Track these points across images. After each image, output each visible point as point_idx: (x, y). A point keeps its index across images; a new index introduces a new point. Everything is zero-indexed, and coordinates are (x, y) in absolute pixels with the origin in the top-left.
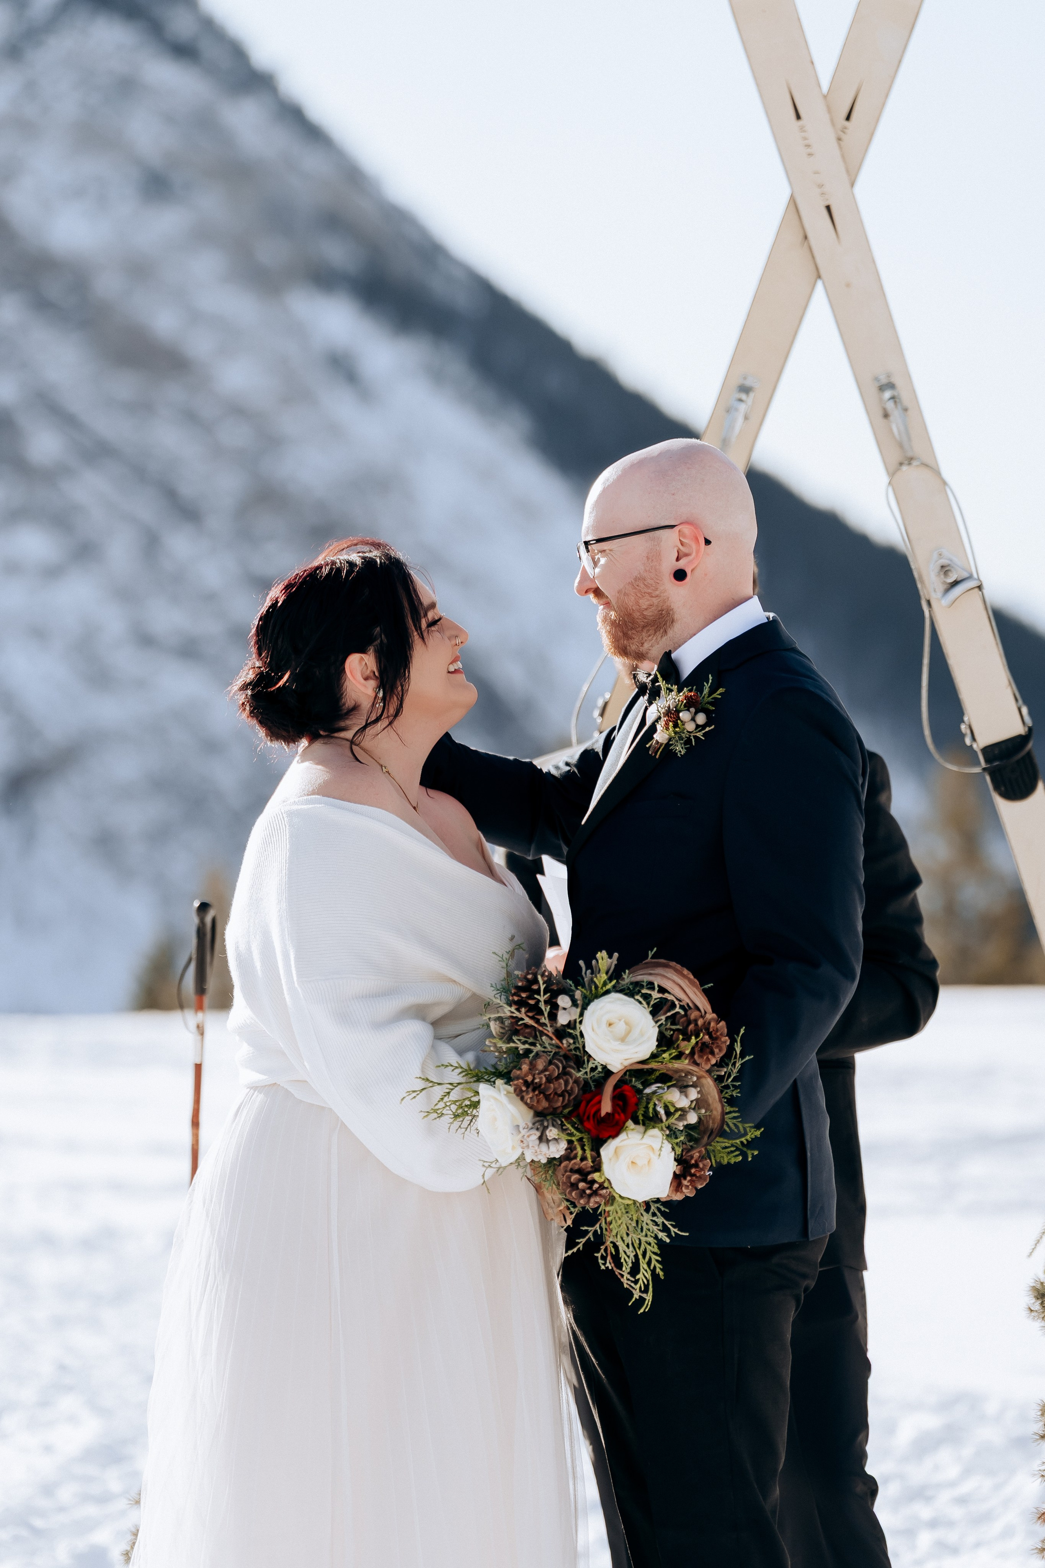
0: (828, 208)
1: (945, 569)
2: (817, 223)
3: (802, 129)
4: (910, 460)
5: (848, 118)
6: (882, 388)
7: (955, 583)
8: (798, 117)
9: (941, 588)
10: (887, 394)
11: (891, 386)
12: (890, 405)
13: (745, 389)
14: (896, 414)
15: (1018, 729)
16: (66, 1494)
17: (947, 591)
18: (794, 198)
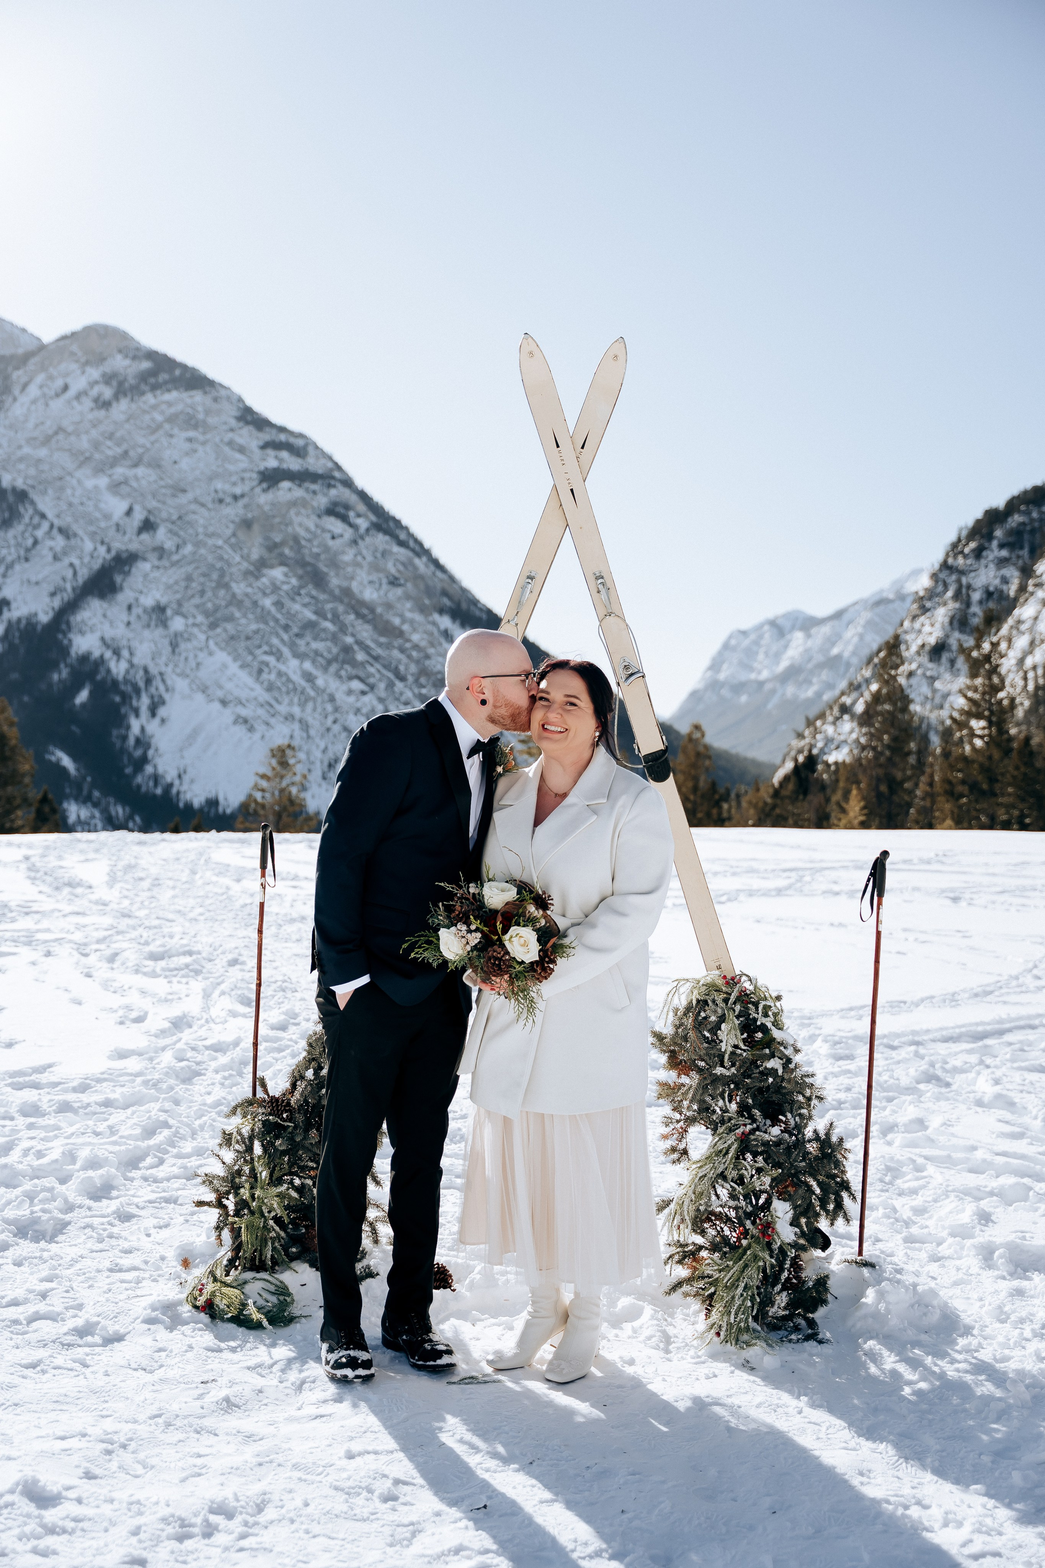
0: (572, 490)
1: (626, 667)
2: (566, 497)
3: (560, 452)
4: (610, 614)
5: (583, 447)
6: (597, 578)
7: (632, 675)
8: (558, 446)
9: (624, 678)
10: (600, 581)
11: (601, 578)
12: (601, 587)
13: (531, 578)
14: (603, 591)
15: (661, 747)
17: (627, 678)
18: (555, 485)
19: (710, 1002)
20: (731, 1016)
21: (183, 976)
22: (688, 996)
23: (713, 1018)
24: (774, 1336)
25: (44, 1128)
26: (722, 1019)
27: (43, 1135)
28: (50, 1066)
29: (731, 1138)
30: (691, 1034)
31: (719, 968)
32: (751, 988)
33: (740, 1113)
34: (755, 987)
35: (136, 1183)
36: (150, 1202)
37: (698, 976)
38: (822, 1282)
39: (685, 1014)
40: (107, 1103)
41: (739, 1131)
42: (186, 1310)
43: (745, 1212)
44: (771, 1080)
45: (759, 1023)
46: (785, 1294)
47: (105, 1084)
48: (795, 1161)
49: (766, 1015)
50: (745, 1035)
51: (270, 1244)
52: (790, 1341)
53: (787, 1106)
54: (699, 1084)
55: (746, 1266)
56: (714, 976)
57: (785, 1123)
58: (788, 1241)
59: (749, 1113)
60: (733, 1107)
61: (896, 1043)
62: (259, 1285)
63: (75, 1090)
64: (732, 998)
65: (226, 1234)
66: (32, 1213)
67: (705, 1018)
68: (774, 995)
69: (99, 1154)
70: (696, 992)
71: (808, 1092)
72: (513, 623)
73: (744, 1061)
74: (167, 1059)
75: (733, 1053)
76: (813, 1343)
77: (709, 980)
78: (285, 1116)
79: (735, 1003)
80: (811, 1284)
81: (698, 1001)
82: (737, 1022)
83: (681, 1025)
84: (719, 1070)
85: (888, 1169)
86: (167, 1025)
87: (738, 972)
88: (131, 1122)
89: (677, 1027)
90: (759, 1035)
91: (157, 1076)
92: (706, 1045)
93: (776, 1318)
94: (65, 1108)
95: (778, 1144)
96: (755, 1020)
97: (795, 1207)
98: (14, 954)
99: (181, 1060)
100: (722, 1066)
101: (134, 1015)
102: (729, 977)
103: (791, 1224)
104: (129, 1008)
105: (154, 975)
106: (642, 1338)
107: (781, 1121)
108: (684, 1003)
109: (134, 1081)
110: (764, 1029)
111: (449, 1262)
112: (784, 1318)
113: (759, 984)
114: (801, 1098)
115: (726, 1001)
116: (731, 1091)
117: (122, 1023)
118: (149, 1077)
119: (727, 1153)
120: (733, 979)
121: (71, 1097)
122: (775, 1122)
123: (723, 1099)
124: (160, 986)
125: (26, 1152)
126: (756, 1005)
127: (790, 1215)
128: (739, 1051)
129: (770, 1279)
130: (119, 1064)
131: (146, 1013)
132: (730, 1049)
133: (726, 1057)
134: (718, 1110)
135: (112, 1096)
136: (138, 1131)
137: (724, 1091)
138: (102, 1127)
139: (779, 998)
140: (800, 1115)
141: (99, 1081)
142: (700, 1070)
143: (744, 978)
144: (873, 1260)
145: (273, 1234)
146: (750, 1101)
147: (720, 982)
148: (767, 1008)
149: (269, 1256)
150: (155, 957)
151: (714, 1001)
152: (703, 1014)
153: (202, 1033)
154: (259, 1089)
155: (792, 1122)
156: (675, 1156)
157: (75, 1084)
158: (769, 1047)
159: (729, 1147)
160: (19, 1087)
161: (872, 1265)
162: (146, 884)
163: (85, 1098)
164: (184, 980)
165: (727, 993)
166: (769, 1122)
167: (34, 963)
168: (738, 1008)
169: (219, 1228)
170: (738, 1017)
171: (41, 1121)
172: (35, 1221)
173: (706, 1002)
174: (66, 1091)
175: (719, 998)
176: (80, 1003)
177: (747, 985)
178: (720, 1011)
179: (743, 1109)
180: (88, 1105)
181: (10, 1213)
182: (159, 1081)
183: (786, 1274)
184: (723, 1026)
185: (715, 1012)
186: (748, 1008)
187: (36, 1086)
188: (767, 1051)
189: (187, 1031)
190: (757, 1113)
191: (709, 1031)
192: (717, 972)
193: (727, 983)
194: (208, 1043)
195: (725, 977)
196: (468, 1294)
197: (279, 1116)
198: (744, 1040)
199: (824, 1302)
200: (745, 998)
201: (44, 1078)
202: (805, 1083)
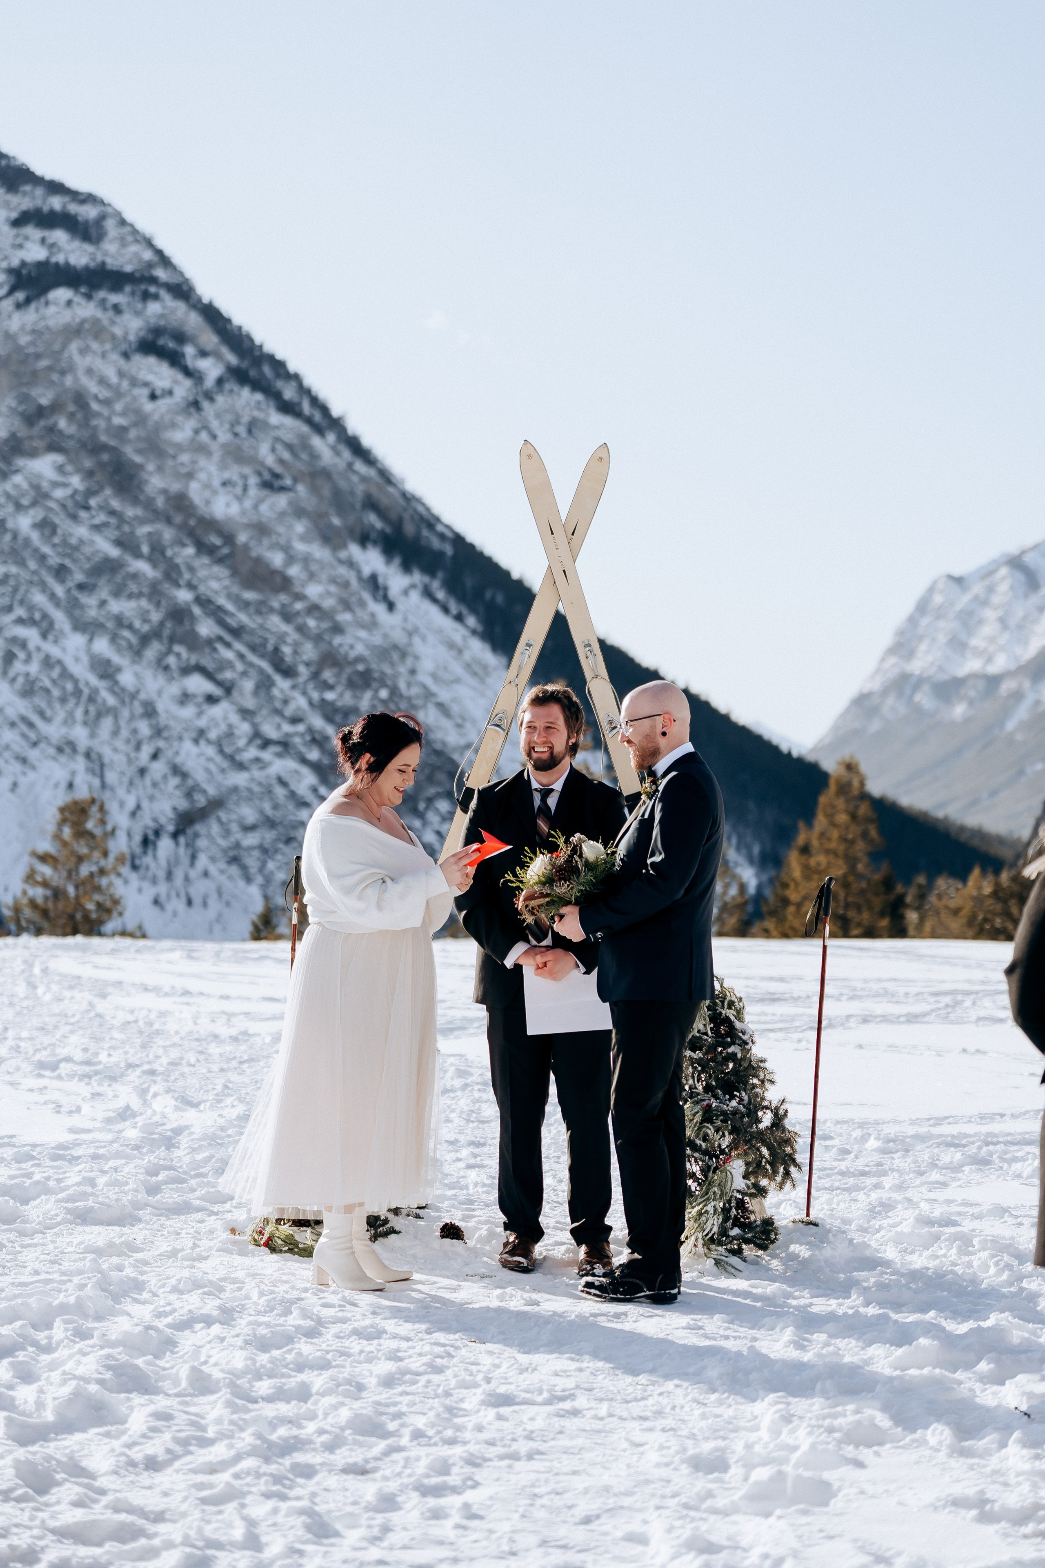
0: (564, 570)
1: (611, 722)
2: (559, 577)
3: (553, 538)
4: (597, 676)
5: (573, 534)
6: (585, 646)
8: (552, 533)
9: (608, 730)
10: (588, 649)
11: (590, 645)
12: (589, 654)
13: (529, 645)
14: (591, 657)
16: (230, 1132)
17: (611, 731)
18: (551, 568)
29: (696, 1110)
34: (722, 987)
38: (768, 1223)
41: (703, 1105)
42: (249, 1247)
44: (731, 1065)
45: (724, 1016)
46: (736, 1230)
48: (748, 1127)
49: (730, 1010)
50: (712, 1025)
53: (743, 1086)
57: (741, 1098)
58: (739, 1188)
59: (712, 1092)
60: (700, 1088)
63: (57, 1149)
68: (738, 994)
71: (762, 1077)
72: (515, 684)
73: (709, 1047)
80: (759, 1224)
90: (724, 1026)
96: (721, 1013)
97: (747, 1164)
103: (744, 1177)
107: (737, 1096)
110: (728, 1020)
114: (755, 1081)
121: (57, 1152)
122: (732, 1097)
126: (722, 1001)
127: (743, 1168)
128: (705, 1038)
134: (687, 1087)
139: (742, 997)
140: (754, 1093)
141: (76, 1144)
144: (819, 1223)
148: (731, 1004)
155: (746, 1098)
157: (54, 1145)
158: (731, 1035)
159: (696, 1114)
161: (818, 1226)
166: (727, 1097)
174: (48, 1149)
179: (708, 1089)
183: (734, 1214)
187: (15, 1145)
188: (729, 1038)
190: (719, 1092)
196: (477, 1243)
198: (711, 1029)
199: (773, 1242)
202: (759, 1067)
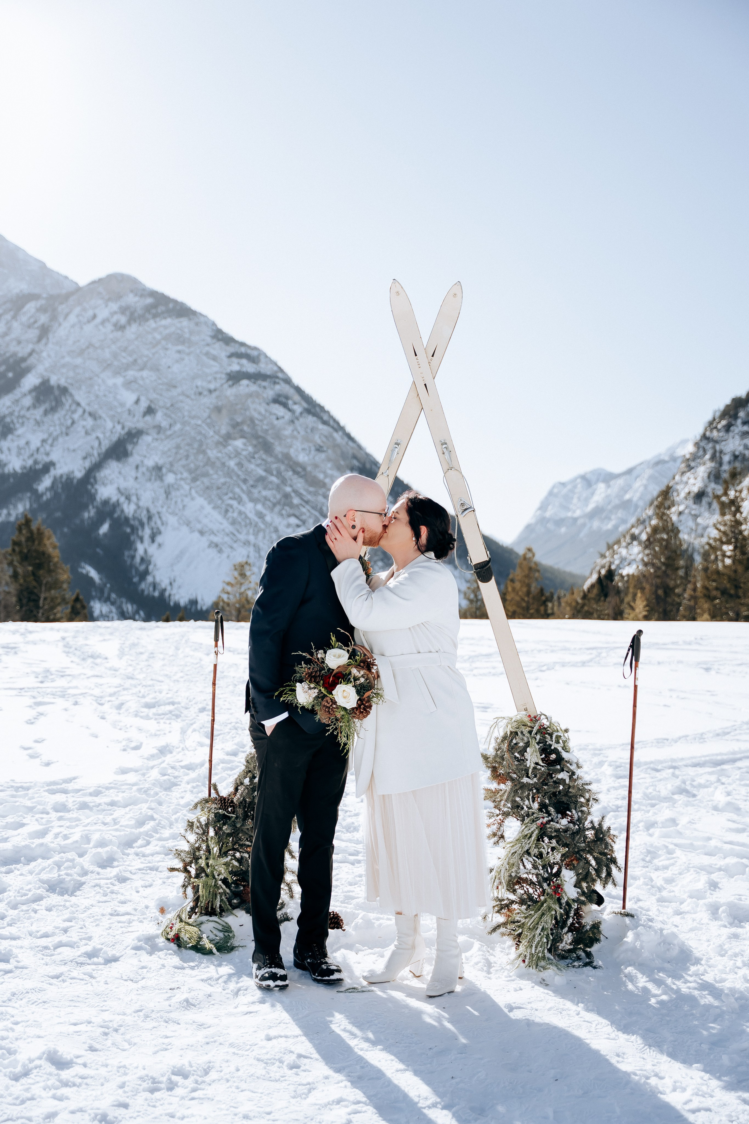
0: (425, 385)
1: (462, 505)
2: (421, 389)
3: (417, 359)
4: (451, 468)
5: (432, 356)
6: (442, 444)
7: (466, 510)
8: (416, 355)
9: (461, 511)
10: (444, 447)
11: (445, 444)
12: (445, 450)
13: (398, 443)
14: (446, 453)
15: (486, 559)
17: (463, 512)
18: (414, 382)
19: (519, 734)
20: (533, 743)
21: (168, 719)
22: (504, 729)
23: (521, 744)
24: (563, 963)
25: (69, 820)
26: (527, 745)
27: (68, 824)
28: (75, 778)
29: (534, 827)
30: (506, 756)
31: (526, 710)
32: (548, 724)
33: (540, 810)
34: (550, 723)
35: (131, 857)
36: (140, 870)
37: (511, 716)
38: (596, 926)
39: (502, 741)
40: (113, 804)
41: (539, 822)
42: (161, 941)
43: (543, 877)
44: (561, 787)
45: (552, 748)
46: (570, 934)
47: (111, 791)
48: (577, 842)
49: (558, 742)
50: (543, 756)
51: (219, 897)
52: (574, 966)
53: (572, 805)
54: (511, 789)
55: (543, 914)
56: (522, 716)
57: (571, 816)
58: (572, 897)
59: (546, 809)
60: (536, 806)
61: (659, 767)
62: (211, 925)
63: (91, 794)
64: (535, 730)
65: (190, 890)
66: (59, 876)
67: (516, 744)
68: (563, 728)
69: (106, 837)
70: (509, 726)
71: (587, 796)
72: (385, 475)
73: (542, 774)
74: (154, 774)
75: (534, 768)
76: (589, 968)
77: (518, 718)
78: (230, 809)
79: (536, 734)
80: (588, 927)
81: (511, 733)
82: (537, 747)
83: (499, 749)
84: (525, 780)
85: (649, 852)
86: (155, 751)
87: (539, 713)
88: (128, 816)
89: (497, 750)
90: (553, 756)
91: (147, 786)
92: (516, 763)
93: (564, 951)
94: (84, 806)
95: (566, 831)
96: (550, 745)
97: (578, 875)
98: (53, 703)
99: (164, 775)
100: (528, 777)
101: (133, 745)
102: (532, 716)
103: (575, 886)
104: (130, 740)
105: (147, 718)
106: (472, 963)
107: (568, 815)
108: (502, 734)
109: (131, 789)
110: (556, 751)
111: (341, 911)
112: (570, 951)
113: (553, 721)
114: (582, 800)
115: (530, 732)
116: (534, 794)
117: (124, 750)
118: (142, 786)
119: (531, 837)
120: (535, 717)
121: (88, 799)
122: (564, 815)
123: (529, 800)
124: (151, 725)
125: (57, 835)
126: (551, 735)
127: (574, 879)
128: (539, 767)
129: (560, 923)
130: (122, 778)
131: (141, 744)
132: (533, 765)
133: (530, 771)
134: (525, 807)
135: (116, 799)
136: (133, 822)
137: (529, 795)
138: (108, 819)
139: (566, 731)
140: (582, 811)
141: (107, 788)
142: (512, 780)
143: (543, 717)
144: (633, 913)
145: (221, 891)
146: (547, 801)
147: (526, 720)
148: (558, 737)
149: (218, 906)
150: (149, 706)
151: (522, 733)
152: (514, 741)
153: (180, 757)
154: (212, 791)
155: (576, 817)
156: (496, 839)
157: (91, 790)
158: (560, 764)
159: (532, 833)
160: (53, 792)
161: (632, 916)
162: (144, 657)
163: (98, 800)
164: (168, 722)
165: (531, 727)
166: (560, 816)
167: (66, 710)
168: (538, 737)
169: (184, 886)
170: (538, 743)
171: (67, 815)
172: (61, 881)
173: (516, 733)
174: (85, 795)
175: (526, 730)
176: (96, 737)
177: (545, 722)
178: (526, 739)
179: (543, 807)
180: (100, 804)
181: (44, 876)
182: (148, 789)
183: (570, 920)
184: (528, 749)
185: (523, 739)
186: (545, 738)
187: (65, 792)
188: (558, 767)
189: (169, 756)
190: (551, 809)
191: (518, 753)
192: (524, 713)
193: (531, 720)
194: (183, 764)
195: (530, 716)
196: (354, 933)
197: (226, 810)
198: (543, 760)
199: (598, 940)
200: (544, 731)
201: (70, 786)
202: (585, 789)
